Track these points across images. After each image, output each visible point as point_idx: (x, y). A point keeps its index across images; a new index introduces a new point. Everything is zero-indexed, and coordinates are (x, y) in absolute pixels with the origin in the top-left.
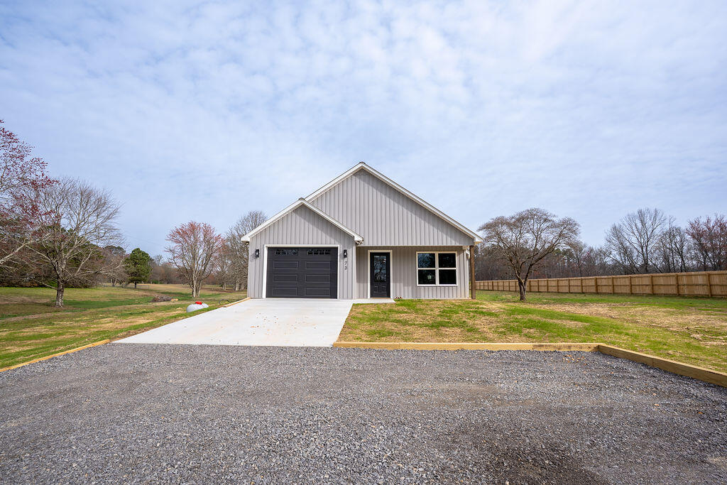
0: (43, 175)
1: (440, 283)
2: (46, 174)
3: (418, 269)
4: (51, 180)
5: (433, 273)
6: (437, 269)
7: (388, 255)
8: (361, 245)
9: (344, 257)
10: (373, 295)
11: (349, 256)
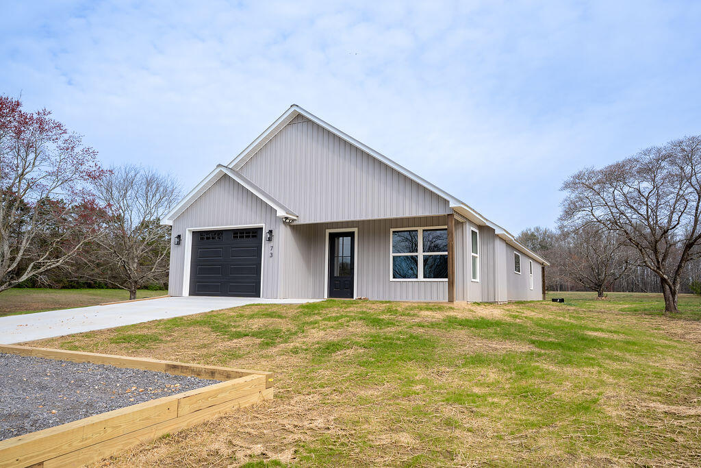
0: (96, 165)
1: (425, 277)
2: (99, 164)
3: (392, 255)
4: (105, 169)
5: (415, 260)
6: (421, 255)
7: (351, 235)
8: (295, 223)
9: (270, 240)
10: (332, 294)
11: (275, 238)
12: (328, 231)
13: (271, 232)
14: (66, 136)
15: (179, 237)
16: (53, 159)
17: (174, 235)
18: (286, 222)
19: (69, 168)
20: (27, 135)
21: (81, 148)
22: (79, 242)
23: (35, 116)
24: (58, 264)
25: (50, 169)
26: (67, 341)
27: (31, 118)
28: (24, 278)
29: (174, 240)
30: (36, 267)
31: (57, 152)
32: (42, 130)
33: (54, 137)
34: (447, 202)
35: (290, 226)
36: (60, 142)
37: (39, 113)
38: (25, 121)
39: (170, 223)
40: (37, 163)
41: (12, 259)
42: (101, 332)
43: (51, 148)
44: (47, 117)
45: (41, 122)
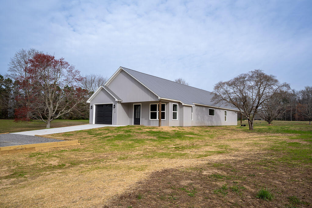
3: (150, 112)
6: (157, 112)
7: (140, 105)
8: (122, 102)
9: (114, 108)
10: (135, 124)
11: (116, 107)
12: (134, 104)
13: (115, 105)
14: (69, 67)
15: (92, 106)
16: (65, 75)
17: (90, 106)
18: (118, 102)
19: (71, 77)
20: (57, 67)
21: (75, 70)
22: (75, 103)
23: (59, 60)
24: (68, 112)
25: (65, 79)
26: (52, 135)
27: (58, 61)
28: (58, 116)
29: (90, 107)
30: (61, 113)
31: (67, 72)
32: (62, 65)
33: (66, 67)
34: (157, 97)
35: (121, 103)
36: (67, 69)
37: (60, 59)
38: (56, 62)
39: (89, 102)
40: (60, 77)
41: (54, 111)
42: (61, 133)
43: (64, 71)
44: (63, 60)
45: (61, 62)
